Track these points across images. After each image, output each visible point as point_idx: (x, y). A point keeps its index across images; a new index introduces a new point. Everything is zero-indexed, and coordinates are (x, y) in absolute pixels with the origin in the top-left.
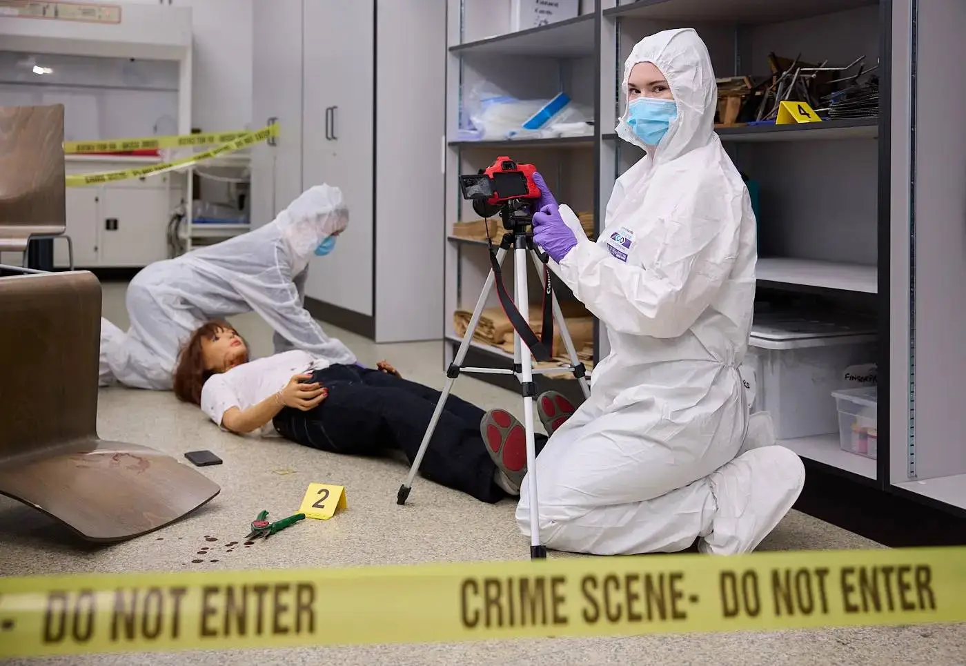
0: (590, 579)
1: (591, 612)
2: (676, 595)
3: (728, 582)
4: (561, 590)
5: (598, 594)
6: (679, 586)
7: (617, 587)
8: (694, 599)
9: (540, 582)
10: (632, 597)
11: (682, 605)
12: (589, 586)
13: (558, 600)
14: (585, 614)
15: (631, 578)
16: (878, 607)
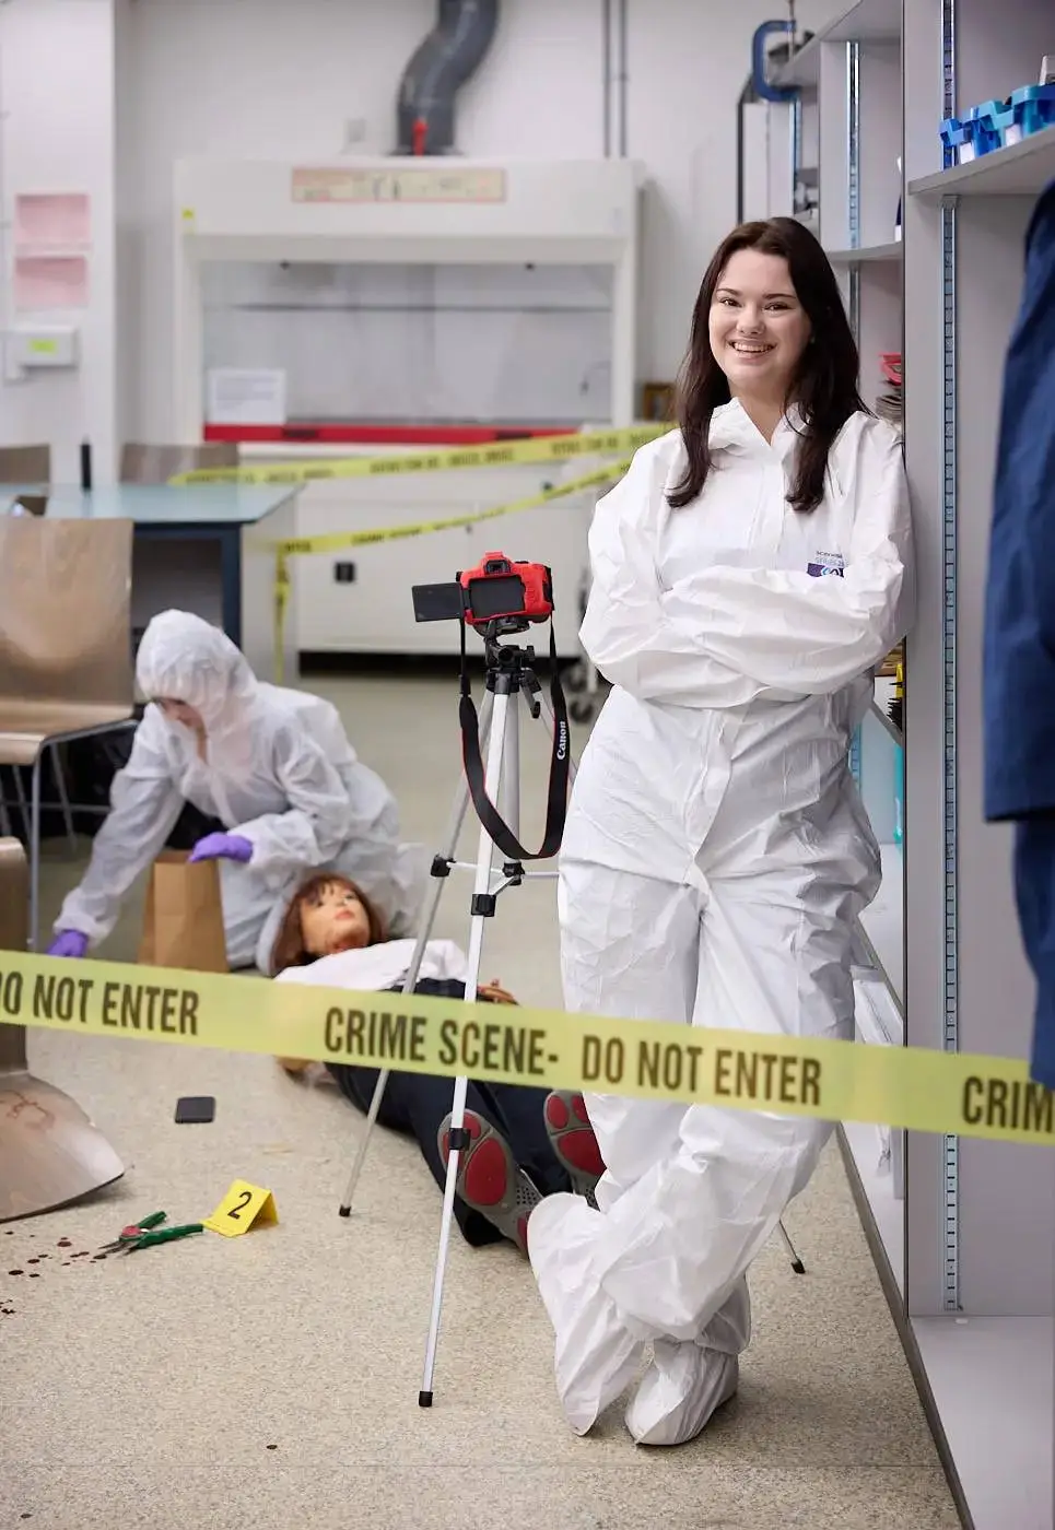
0: (450, 1024)
1: (448, 1055)
2: (536, 1052)
3: (592, 1047)
4: (421, 1031)
5: (457, 1041)
6: (539, 1043)
7: (477, 1036)
8: (553, 1058)
9: (402, 1020)
10: (490, 1047)
11: (539, 1062)
12: (449, 1031)
13: (417, 1040)
14: (442, 1054)
15: (492, 1029)
16: (752, 1093)
